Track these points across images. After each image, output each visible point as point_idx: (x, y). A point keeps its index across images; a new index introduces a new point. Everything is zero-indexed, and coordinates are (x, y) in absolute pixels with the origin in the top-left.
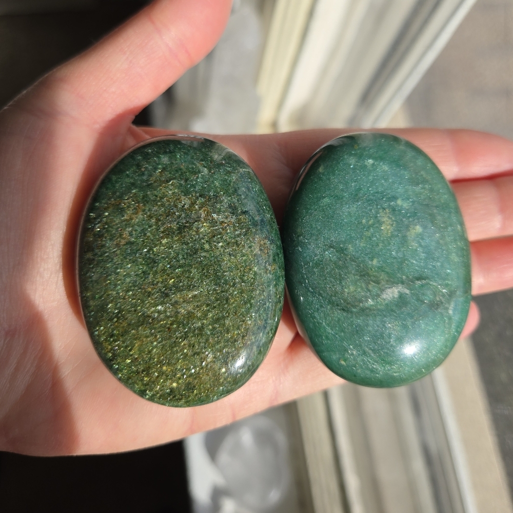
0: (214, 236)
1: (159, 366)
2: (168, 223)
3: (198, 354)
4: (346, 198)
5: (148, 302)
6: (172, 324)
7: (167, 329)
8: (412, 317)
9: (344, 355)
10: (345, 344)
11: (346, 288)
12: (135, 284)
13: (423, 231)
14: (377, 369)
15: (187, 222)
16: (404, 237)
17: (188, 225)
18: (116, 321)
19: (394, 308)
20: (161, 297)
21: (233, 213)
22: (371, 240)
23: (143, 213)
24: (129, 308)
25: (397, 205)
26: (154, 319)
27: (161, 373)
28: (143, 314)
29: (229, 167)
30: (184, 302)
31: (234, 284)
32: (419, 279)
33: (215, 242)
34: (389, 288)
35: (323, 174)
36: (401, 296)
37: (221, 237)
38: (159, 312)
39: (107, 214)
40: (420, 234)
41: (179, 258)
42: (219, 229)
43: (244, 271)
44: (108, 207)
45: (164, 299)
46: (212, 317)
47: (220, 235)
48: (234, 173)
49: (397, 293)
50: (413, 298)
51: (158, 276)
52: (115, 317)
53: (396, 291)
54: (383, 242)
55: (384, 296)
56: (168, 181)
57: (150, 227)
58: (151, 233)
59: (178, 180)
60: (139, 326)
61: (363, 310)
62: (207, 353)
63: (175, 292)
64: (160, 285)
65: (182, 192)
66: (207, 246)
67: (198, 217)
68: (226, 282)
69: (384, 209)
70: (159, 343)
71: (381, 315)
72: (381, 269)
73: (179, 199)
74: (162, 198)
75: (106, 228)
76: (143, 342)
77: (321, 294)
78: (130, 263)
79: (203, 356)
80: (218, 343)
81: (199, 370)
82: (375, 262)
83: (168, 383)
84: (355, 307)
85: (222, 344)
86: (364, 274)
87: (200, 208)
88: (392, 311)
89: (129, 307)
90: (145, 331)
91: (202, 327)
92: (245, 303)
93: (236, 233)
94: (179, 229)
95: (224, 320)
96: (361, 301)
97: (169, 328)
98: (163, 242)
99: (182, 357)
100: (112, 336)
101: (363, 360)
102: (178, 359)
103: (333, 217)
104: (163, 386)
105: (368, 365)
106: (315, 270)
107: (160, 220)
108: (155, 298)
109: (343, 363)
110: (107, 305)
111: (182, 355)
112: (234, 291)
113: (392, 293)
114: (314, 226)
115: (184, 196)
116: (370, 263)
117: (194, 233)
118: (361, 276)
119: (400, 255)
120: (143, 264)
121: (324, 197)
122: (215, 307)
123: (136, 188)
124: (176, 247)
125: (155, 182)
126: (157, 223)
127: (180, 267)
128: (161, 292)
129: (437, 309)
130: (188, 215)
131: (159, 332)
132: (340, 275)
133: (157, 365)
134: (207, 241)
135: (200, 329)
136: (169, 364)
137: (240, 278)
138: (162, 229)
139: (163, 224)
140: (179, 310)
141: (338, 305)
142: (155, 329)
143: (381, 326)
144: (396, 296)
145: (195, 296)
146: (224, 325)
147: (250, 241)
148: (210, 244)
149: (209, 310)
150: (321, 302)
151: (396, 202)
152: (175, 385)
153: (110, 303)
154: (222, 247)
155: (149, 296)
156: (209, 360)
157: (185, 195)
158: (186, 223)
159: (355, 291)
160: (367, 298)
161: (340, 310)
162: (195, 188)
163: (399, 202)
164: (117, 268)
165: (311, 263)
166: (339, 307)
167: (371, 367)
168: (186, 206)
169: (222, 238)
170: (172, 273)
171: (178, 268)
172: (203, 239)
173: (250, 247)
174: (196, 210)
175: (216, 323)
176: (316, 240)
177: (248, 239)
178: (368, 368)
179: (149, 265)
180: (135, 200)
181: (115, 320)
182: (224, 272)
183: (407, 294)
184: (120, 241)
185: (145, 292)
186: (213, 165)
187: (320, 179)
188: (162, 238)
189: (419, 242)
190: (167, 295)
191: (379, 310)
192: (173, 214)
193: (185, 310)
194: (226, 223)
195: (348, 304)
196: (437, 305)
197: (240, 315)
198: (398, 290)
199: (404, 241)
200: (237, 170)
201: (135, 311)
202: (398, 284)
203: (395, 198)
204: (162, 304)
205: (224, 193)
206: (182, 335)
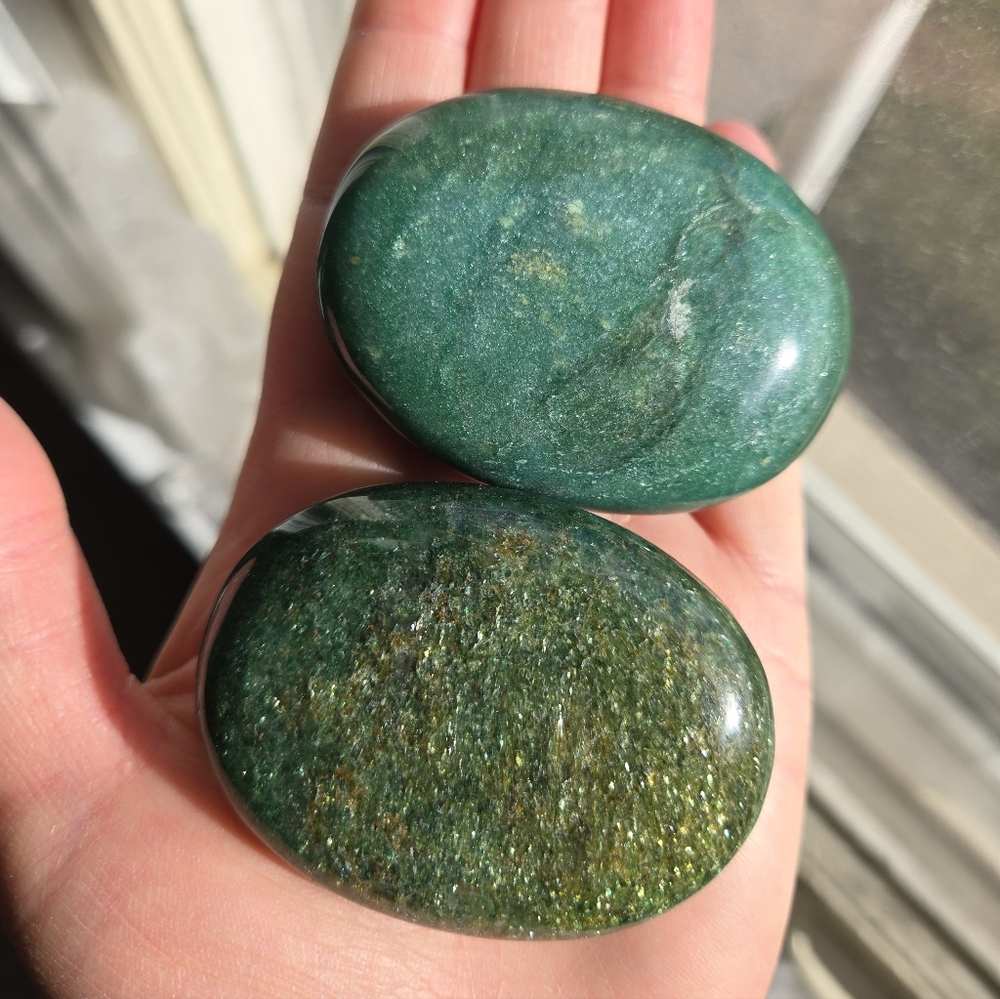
0: (459, 643)
1: (675, 840)
2: (396, 728)
3: (682, 757)
4: (457, 330)
5: (545, 822)
6: (606, 790)
7: (612, 803)
8: (740, 294)
9: (755, 454)
10: (737, 446)
11: (634, 404)
12: (497, 835)
13: (584, 199)
14: (805, 401)
15: (409, 688)
16: (580, 242)
17: (415, 689)
18: (557, 893)
19: (709, 323)
20: (543, 793)
21: (425, 585)
22: (559, 316)
23: (356, 771)
24: (541, 863)
25: (512, 229)
26: (581, 822)
27: (691, 841)
28: (564, 839)
29: (320, 553)
30: (570, 750)
31: (571, 636)
32: (672, 249)
33: (471, 645)
34: (668, 316)
35: (387, 354)
36: (693, 299)
37: (466, 631)
38: (572, 807)
39: (330, 842)
40: (587, 207)
41: (476, 731)
42: (447, 628)
43: (552, 607)
44: (318, 833)
45: (550, 788)
46: (622, 705)
47: (459, 630)
48: (337, 546)
49: (684, 306)
50: (704, 278)
51: (498, 785)
52: (548, 893)
53: (678, 305)
54: (574, 292)
55: (679, 333)
56: (308, 696)
57: (390, 766)
58: (405, 768)
59: (313, 674)
60: (585, 854)
61: (688, 387)
62: (686, 740)
63: (544, 762)
64: (517, 788)
65: (340, 675)
66: (474, 665)
67: (407, 661)
68: (563, 651)
69: (508, 261)
70: (632, 825)
71: (713, 356)
72: (626, 318)
73: (355, 688)
74: (338, 721)
75: (360, 851)
76: (617, 857)
77: (625, 457)
78: (451, 831)
79: (688, 749)
80: (674, 709)
81: (713, 764)
82: (606, 325)
83: (712, 830)
84: (676, 401)
85: (681, 702)
86: (622, 356)
87: (389, 651)
88: (713, 329)
89: (539, 861)
90: (598, 846)
91: (632, 731)
92: (617, 626)
93: (468, 592)
94: (417, 710)
95: (637, 683)
96: (670, 385)
97: (611, 798)
98: (433, 750)
99: (675, 791)
100: (580, 908)
101: (779, 422)
102: (678, 800)
103: (485, 374)
104: (714, 841)
105: (790, 416)
106: (576, 449)
107: (385, 742)
108: (541, 806)
109: (767, 461)
110: (517, 899)
111: (671, 791)
112: (585, 643)
113: (680, 317)
114: (488, 417)
115: (350, 676)
116: (604, 335)
117: (437, 682)
118: (622, 364)
119: (612, 266)
120: (463, 806)
121: (437, 374)
122: (603, 693)
123: (296, 766)
124: (452, 728)
125: (298, 724)
126: (387, 750)
127: (495, 735)
128: (534, 790)
129: (742, 237)
130: (395, 682)
131: (611, 820)
132: (606, 406)
133: (671, 843)
134: (465, 661)
135: (635, 737)
136: (680, 820)
137: (564, 620)
138: (406, 744)
139: (395, 737)
140: (583, 766)
141: (660, 433)
142: (601, 827)
143: (733, 363)
144: (689, 311)
145: (567, 725)
146: (645, 686)
147: (495, 569)
148: (472, 658)
149: (605, 707)
150: (642, 463)
151: (505, 231)
152: (721, 819)
153: (515, 894)
154: (487, 635)
155: (533, 816)
156: (701, 739)
157: (350, 673)
158: (410, 692)
159: (647, 388)
160: (668, 369)
161: (671, 432)
162: (340, 645)
163: (507, 223)
164: (451, 860)
165: (559, 452)
166: (666, 432)
167: (797, 412)
168: (375, 679)
169: (468, 629)
170: (503, 756)
171: (497, 741)
172: (456, 667)
173: (508, 574)
174: (390, 661)
175: (636, 702)
176: (517, 424)
177: (489, 572)
178: (796, 418)
179: (468, 796)
180: (322, 777)
181: (553, 894)
182: (540, 648)
183: (694, 285)
184: (398, 836)
185: (521, 820)
186: (304, 587)
187: (395, 364)
188: (423, 750)
189: (602, 218)
190: (544, 781)
191: (700, 356)
192: (381, 711)
193: (588, 754)
194: (440, 609)
195: (665, 412)
196: (736, 232)
197: (637, 646)
198: (678, 300)
199: (588, 246)
200: (331, 537)
201: (551, 852)
202: (667, 296)
203: (495, 230)
204: (557, 796)
205: (375, 588)
206: (634, 776)
